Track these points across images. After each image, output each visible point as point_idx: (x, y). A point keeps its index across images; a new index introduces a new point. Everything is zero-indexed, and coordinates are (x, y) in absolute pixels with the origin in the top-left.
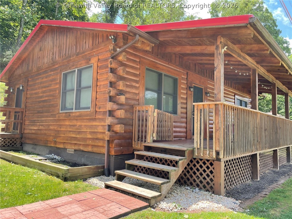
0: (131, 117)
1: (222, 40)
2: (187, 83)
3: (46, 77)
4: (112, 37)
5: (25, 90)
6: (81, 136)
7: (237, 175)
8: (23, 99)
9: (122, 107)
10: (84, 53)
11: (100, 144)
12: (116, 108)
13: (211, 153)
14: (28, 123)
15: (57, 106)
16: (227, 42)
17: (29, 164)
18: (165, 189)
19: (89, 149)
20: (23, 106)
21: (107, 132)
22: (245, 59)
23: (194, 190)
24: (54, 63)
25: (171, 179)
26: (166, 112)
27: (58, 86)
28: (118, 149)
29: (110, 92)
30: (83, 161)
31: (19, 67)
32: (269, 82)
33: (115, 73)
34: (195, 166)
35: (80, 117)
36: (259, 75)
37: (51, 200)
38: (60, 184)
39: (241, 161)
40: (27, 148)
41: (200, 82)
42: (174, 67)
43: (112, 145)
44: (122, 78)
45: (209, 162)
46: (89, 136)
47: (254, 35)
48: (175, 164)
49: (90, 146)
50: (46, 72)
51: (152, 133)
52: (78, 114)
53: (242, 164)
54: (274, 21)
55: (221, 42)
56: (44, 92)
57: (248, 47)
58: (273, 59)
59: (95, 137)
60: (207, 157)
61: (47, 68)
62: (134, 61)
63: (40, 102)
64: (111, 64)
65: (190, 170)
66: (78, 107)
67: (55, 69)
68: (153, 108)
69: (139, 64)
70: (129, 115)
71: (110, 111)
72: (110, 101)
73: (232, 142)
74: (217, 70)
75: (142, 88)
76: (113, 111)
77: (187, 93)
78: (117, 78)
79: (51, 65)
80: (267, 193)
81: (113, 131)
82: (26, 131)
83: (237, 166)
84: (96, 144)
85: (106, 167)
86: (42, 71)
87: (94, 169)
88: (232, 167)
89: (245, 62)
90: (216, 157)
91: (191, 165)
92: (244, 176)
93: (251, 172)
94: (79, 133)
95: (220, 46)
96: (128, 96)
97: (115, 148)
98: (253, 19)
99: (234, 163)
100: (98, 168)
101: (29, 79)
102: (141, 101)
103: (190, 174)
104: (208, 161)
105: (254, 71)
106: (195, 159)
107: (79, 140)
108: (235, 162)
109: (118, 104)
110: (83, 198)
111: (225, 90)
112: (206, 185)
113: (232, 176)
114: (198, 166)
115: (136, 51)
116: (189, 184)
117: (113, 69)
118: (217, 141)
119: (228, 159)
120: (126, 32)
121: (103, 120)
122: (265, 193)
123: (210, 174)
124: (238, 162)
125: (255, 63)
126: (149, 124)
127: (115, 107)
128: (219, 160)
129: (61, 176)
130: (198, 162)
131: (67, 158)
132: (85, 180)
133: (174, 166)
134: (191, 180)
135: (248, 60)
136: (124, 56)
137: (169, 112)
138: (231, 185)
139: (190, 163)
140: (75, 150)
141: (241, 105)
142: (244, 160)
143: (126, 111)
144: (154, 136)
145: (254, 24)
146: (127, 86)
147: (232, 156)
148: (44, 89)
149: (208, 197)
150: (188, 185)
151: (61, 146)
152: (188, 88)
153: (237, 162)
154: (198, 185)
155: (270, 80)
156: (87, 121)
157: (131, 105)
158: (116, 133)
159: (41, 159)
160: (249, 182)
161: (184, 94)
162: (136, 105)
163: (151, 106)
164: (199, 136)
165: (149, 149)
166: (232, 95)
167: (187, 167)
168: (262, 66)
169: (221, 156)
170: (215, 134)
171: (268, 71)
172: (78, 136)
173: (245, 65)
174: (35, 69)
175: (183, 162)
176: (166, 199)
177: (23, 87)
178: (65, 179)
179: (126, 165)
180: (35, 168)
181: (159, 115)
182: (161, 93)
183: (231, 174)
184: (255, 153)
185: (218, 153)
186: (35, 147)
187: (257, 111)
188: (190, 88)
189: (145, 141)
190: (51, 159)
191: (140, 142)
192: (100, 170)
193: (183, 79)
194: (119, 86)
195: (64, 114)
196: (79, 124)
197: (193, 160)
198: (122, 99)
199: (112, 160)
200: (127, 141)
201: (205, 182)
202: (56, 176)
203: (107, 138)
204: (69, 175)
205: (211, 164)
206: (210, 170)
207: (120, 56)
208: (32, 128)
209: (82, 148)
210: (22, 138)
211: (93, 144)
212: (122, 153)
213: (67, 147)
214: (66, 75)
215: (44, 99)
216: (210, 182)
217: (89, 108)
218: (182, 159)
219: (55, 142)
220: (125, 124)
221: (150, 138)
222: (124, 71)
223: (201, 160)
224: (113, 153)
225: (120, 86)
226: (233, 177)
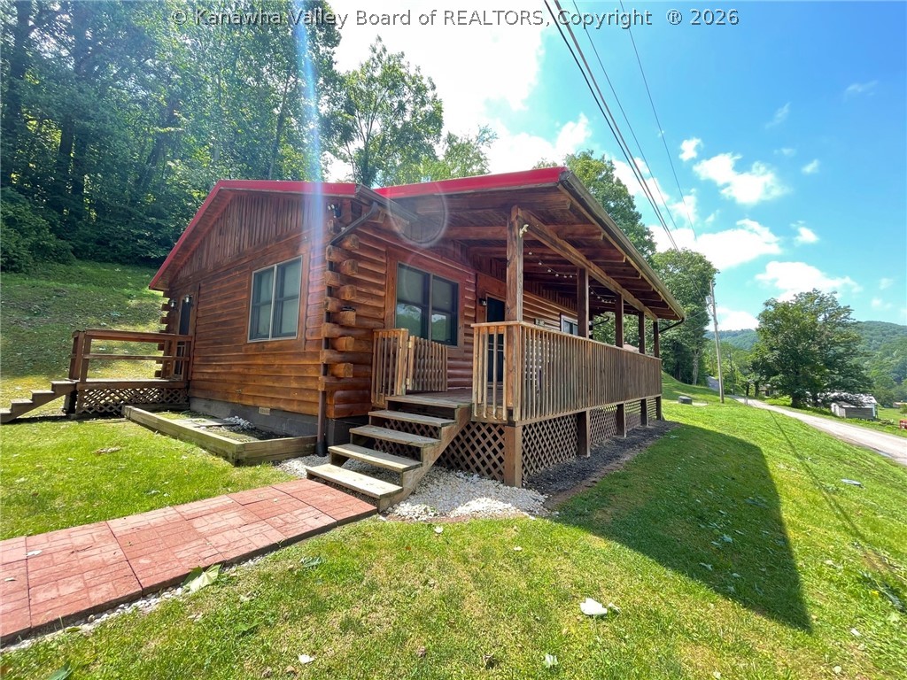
0: (369, 350)
1: (520, 213)
2: (476, 293)
3: (228, 281)
4: (333, 207)
5: (195, 303)
6: (281, 385)
7: (549, 448)
8: (192, 319)
9: (349, 332)
10: (287, 236)
11: (312, 399)
12: (339, 334)
13: (499, 412)
14: (200, 361)
15: (243, 332)
16: (530, 218)
17: (182, 435)
18: (410, 479)
19: (294, 408)
20: (191, 332)
21: (321, 377)
22: (565, 249)
23: (470, 479)
24: (240, 254)
25: (425, 460)
26: (436, 341)
27: (245, 296)
28: (342, 406)
29: (327, 304)
30: (285, 428)
31: (186, 263)
32: (610, 292)
33: (338, 271)
34: (474, 435)
35: (280, 351)
36: (590, 277)
37: (191, 503)
38: (225, 471)
39: (557, 425)
40: (196, 405)
41: (499, 291)
42: (451, 263)
43: (331, 400)
44: (351, 280)
45: (498, 428)
46: (295, 385)
47: (572, 205)
48: (432, 432)
49: (296, 402)
50: (227, 271)
51: (404, 377)
52: (276, 344)
53: (559, 430)
54: (629, 198)
55: (517, 217)
56: (223, 307)
57: (568, 229)
58: (612, 251)
59: (304, 387)
60: (493, 419)
61: (230, 264)
62: (376, 251)
63: (217, 325)
64: (330, 254)
65: (466, 444)
66: (278, 331)
67: (243, 267)
68: (408, 334)
69: (384, 256)
70: (364, 347)
71: (327, 339)
72: (328, 321)
73: (537, 392)
74: (511, 266)
75: (389, 300)
76: (332, 339)
77: (475, 309)
78: (342, 280)
79: (236, 260)
80: (598, 480)
81: (333, 375)
82: (196, 376)
83: (550, 433)
84: (305, 399)
85: (319, 440)
86: (222, 270)
87: (297, 443)
88: (540, 435)
89: (565, 255)
90: (508, 419)
91: (468, 434)
92: (562, 450)
93: (575, 443)
94: (279, 378)
95: (516, 223)
96: (362, 312)
97: (336, 406)
98: (567, 174)
99: (543, 429)
100: (304, 441)
101: (202, 285)
102: (388, 322)
103: (465, 450)
104: (495, 425)
105: (583, 271)
106: (474, 423)
107: (278, 392)
108: (545, 427)
109: (342, 327)
110: (255, 498)
111: (524, 298)
112: (492, 468)
113: (540, 452)
114: (479, 435)
115: (379, 234)
116: (464, 468)
117: (336, 263)
118: (510, 391)
119: (529, 421)
120: (353, 196)
121: (316, 355)
122: (594, 479)
123: (498, 449)
124: (552, 427)
125: (584, 259)
126: (400, 362)
127: (337, 331)
128: (511, 424)
129: (231, 456)
130: (479, 429)
131: (259, 424)
132: (276, 463)
133: (431, 435)
134: (468, 460)
135: (570, 253)
136: (354, 240)
137: (439, 342)
138: (537, 467)
139: (466, 430)
140: (272, 410)
141: (571, 333)
142: (563, 422)
143: (358, 339)
144: (408, 383)
145: (569, 184)
146: (360, 294)
147: (538, 417)
148: (225, 302)
149: (492, 491)
150: (462, 470)
151: (250, 402)
152: (478, 302)
153: (550, 426)
154: (478, 470)
155: (612, 289)
156: (292, 357)
157: (368, 329)
158: (339, 379)
159: (211, 426)
160: (573, 460)
161: (469, 310)
162: (378, 328)
163: (403, 329)
164: (480, 382)
165: (396, 406)
166: (556, 315)
167: (461, 436)
168: (597, 264)
169: (516, 417)
170: (507, 379)
171: (608, 273)
172: (276, 385)
173: (568, 262)
174: (210, 267)
175: (449, 430)
176: (412, 497)
177: (190, 298)
178: (238, 463)
179: (351, 436)
180: (191, 442)
181: (419, 346)
182: (428, 308)
183: (537, 447)
184: (583, 410)
185: (510, 413)
186: (209, 403)
187: (587, 339)
188: (481, 300)
189: (392, 393)
190: (230, 425)
191: (382, 394)
192: (308, 446)
193: (469, 285)
194: (344, 293)
195: (254, 346)
196: (278, 362)
197: (471, 425)
198: (350, 317)
199: (332, 427)
200: (361, 392)
201: (489, 464)
202: (223, 457)
203: (321, 389)
204: (245, 454)
205: (501, 432)
206: (498, 442)
207: (346, 241)
208: (205, 371)
209: (282, 406)
210: (188, 388)
211: (301, 398)
212: (352, 413)
213: (258, 405)
214: (259, 277)
215: (224, 319)
216: (498, 462)
217: (293, 334)
218: (447, 424)
219: (241, 396)
220: (354, 363)
221: (401, 387)
222: (353, 268)
223: (484, 424)
224: (332, 415)
225: (346, 295)
226: (542, 452)
